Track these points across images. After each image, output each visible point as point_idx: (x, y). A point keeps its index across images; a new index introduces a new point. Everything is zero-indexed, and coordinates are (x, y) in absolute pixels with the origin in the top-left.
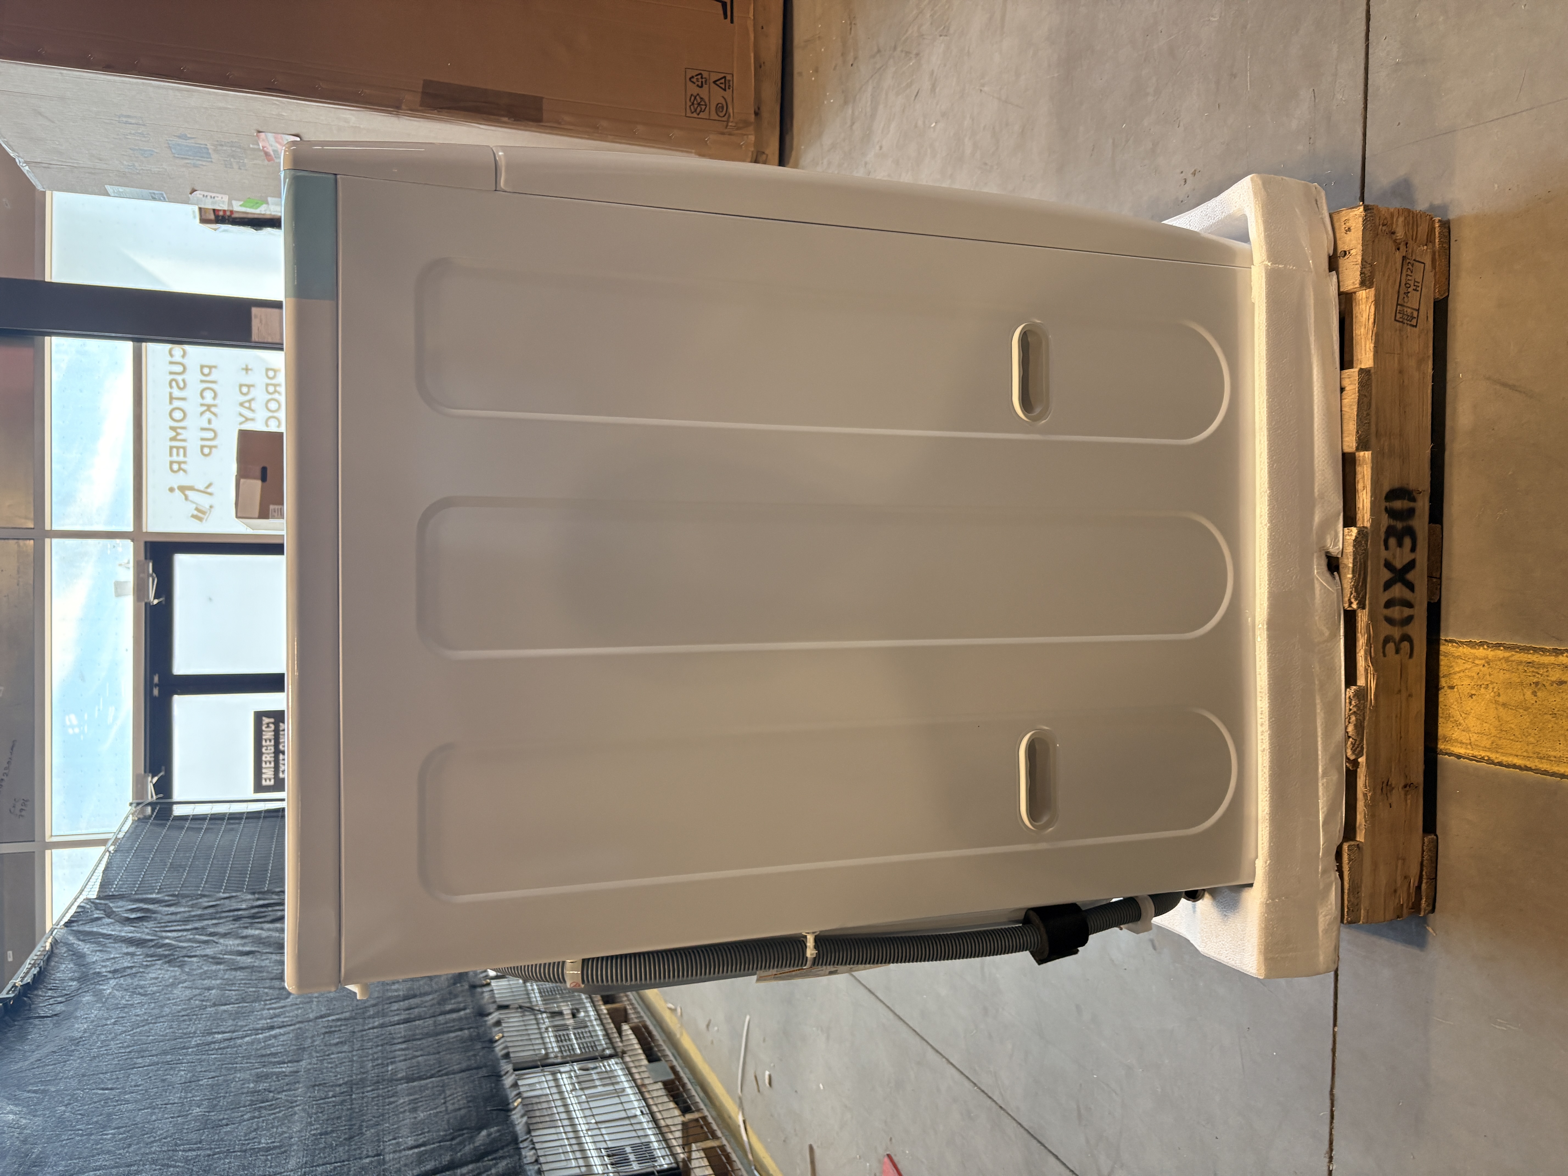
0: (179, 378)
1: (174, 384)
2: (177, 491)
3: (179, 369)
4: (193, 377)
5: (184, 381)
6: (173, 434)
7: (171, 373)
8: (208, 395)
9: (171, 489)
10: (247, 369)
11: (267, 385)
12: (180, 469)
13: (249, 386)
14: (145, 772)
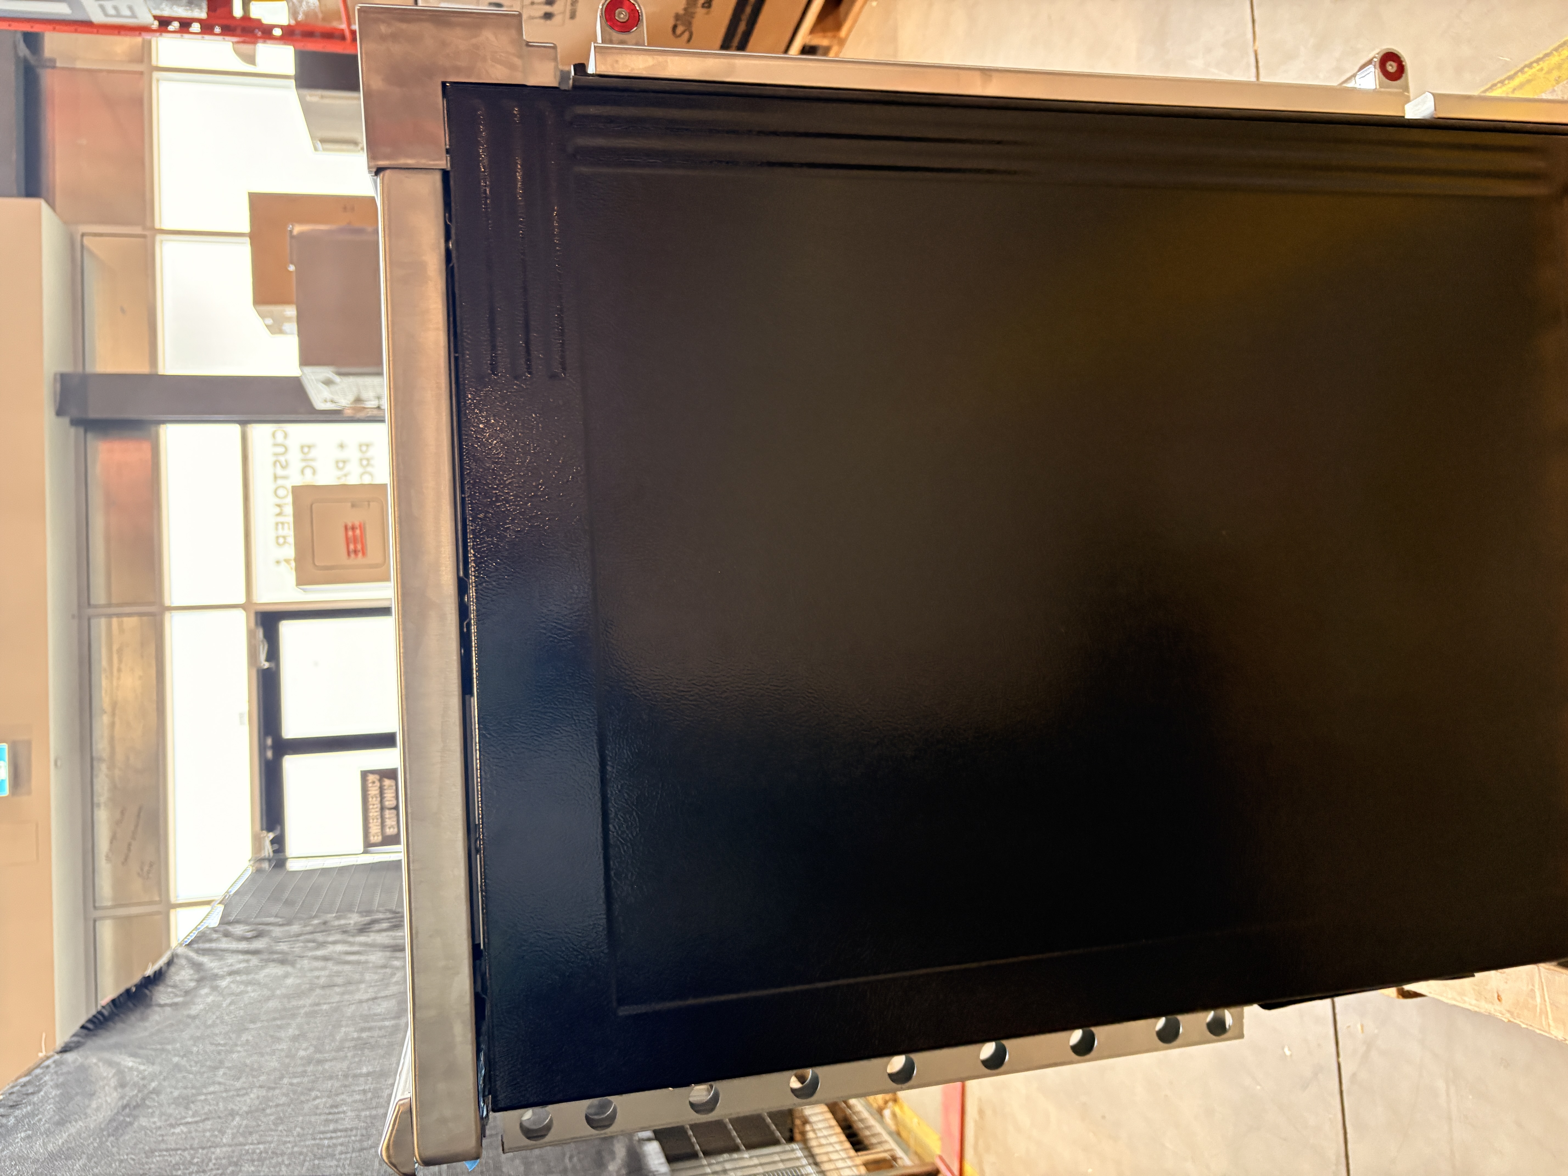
0: (282, 459)
1: (278, 464)
2: (284, 564)
3: (281, 450)
4: (294, 457)
5: (286, 461)
6: (277, 510)
7: (276, 454)
8: (308, 472)
9: (278, 562)
10: (342, 446)
11: (361, 460)
12: (285, 542)
13: (344, 462)
14: (262, 829)
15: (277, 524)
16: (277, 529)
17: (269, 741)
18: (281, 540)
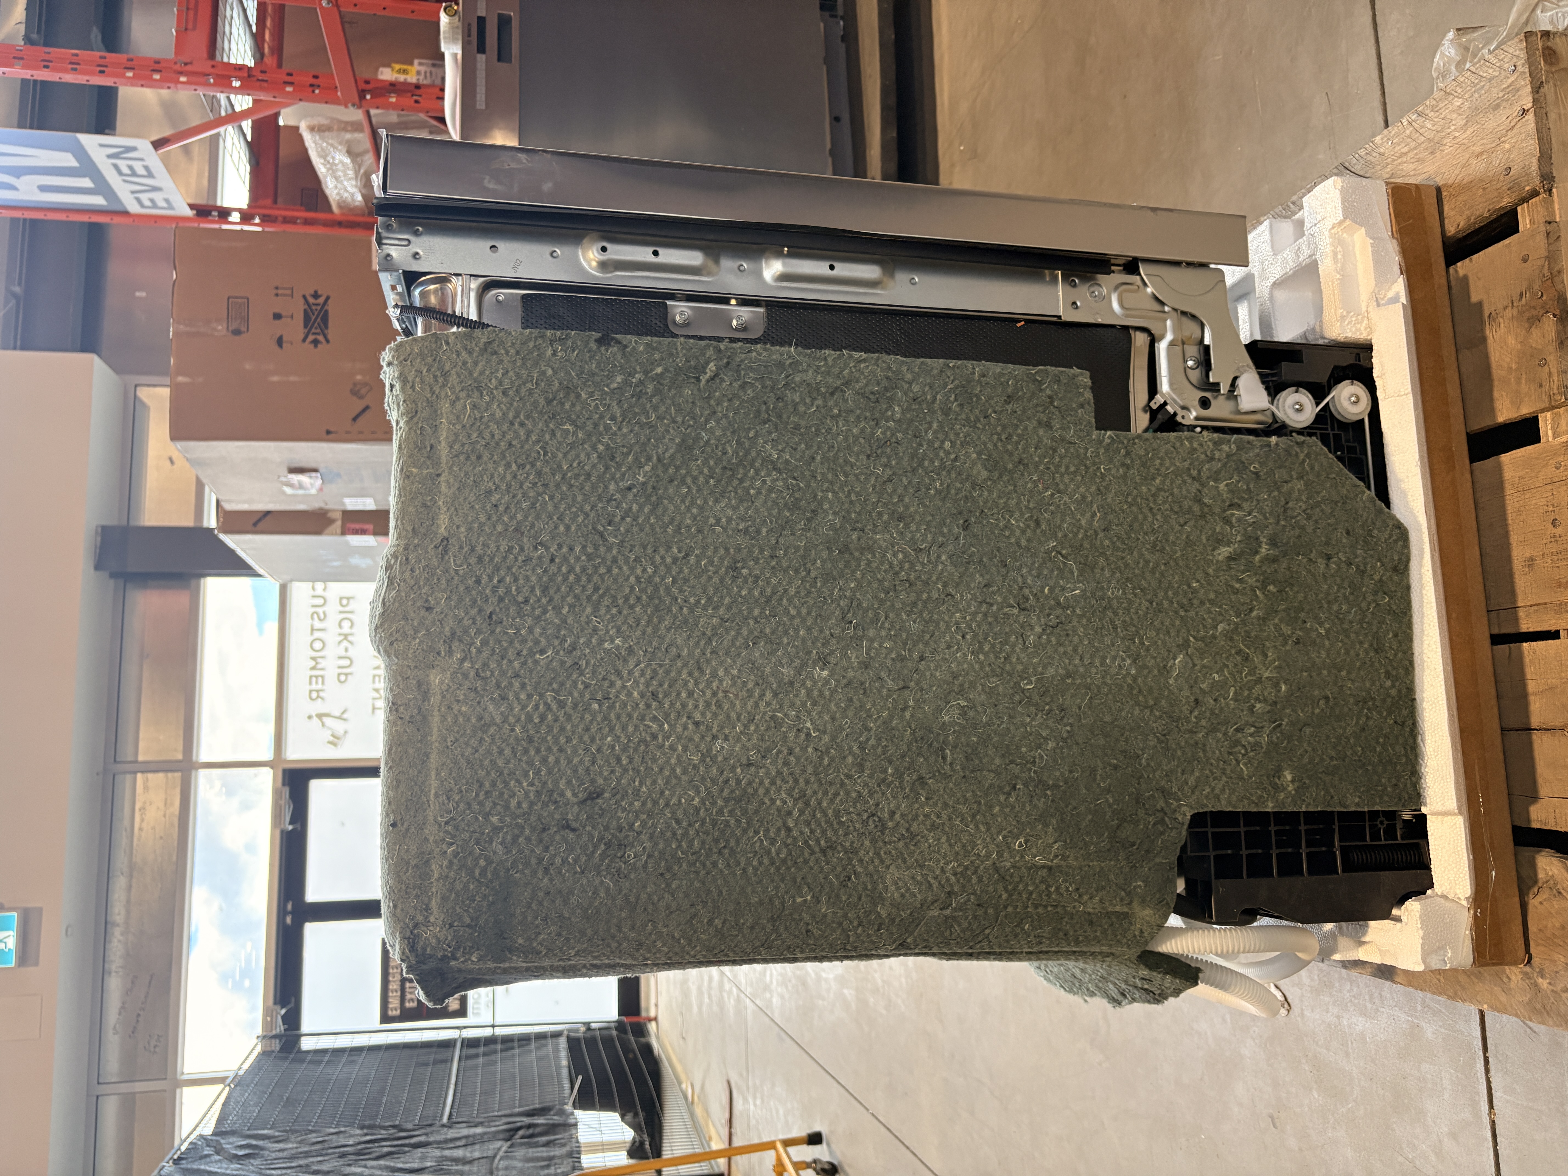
0: (320, 610)
1: (315, 616)
2: (315, 719)
3: (320, 601)
4: (333, 609)
5: (324, 613)
6: (313, 663)
7: (313, 606)
8: (346, 624)
9: (310, 717)
14: (275, 1003)
15: (311, 677)
16: (310, 683)
17: (289, 907)
18: (314, 695)
